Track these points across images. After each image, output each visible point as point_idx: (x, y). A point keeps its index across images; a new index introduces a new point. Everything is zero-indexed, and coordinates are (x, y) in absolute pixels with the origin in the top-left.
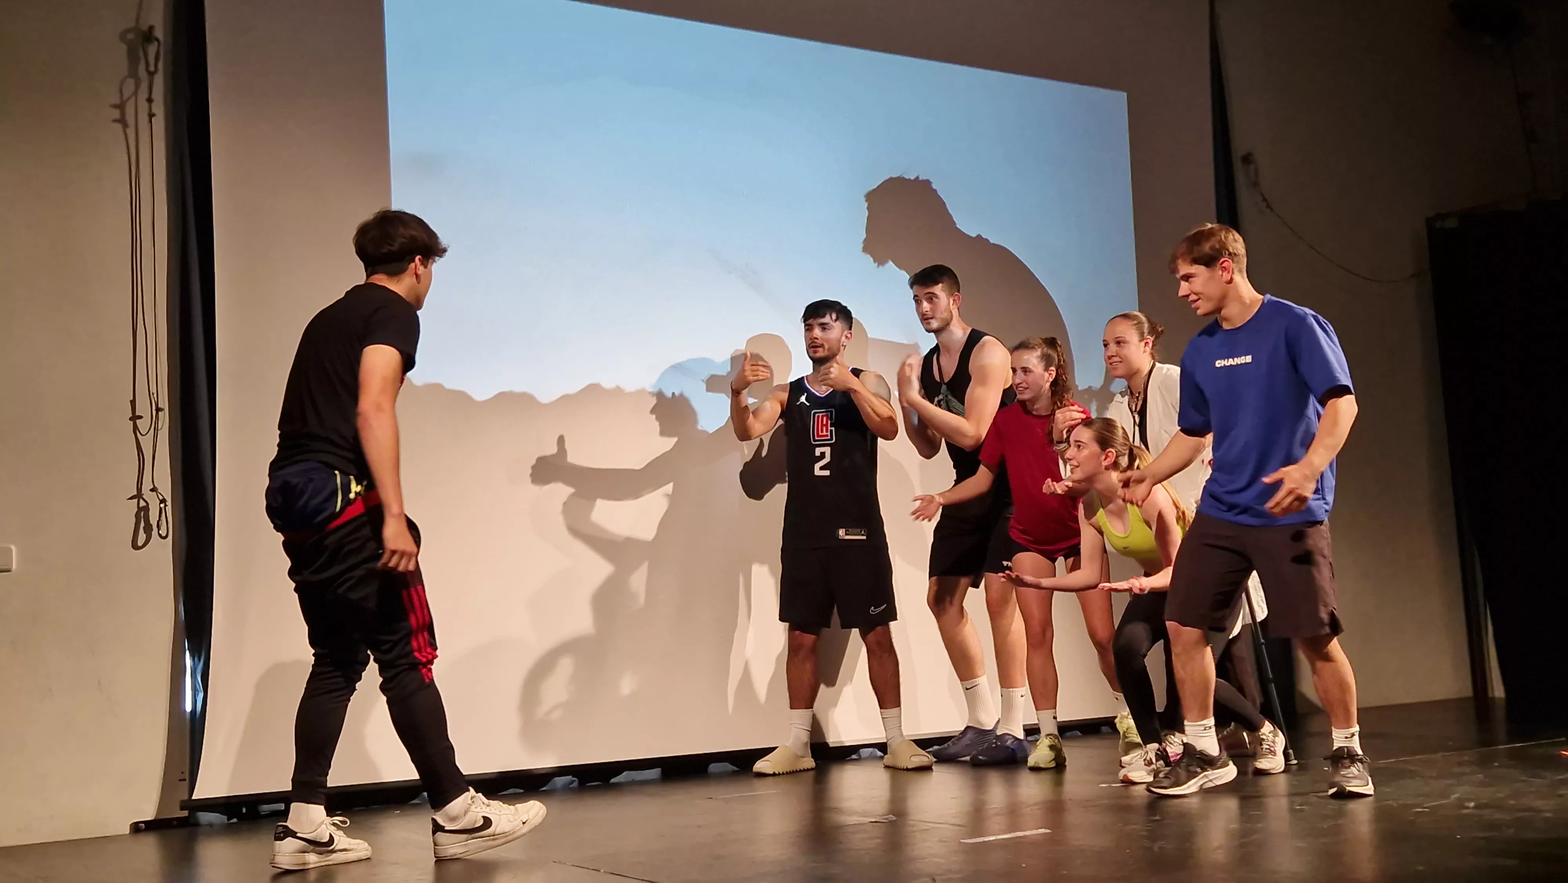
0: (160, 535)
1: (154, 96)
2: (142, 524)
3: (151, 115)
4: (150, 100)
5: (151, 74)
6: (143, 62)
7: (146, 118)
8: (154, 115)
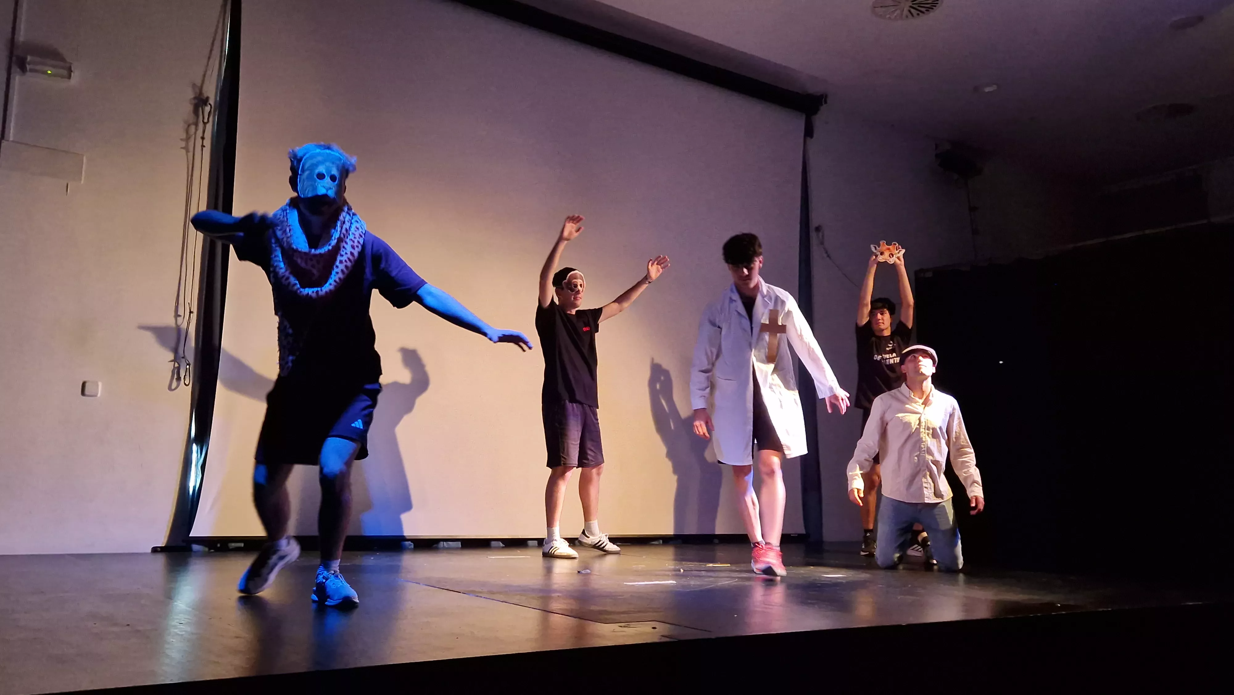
0: (185, 384)
1: (205, 136)
2: (175, 377)
3: (203, 146)
4: (203, 138)
5: (205, 124)
6: (201, 117)
7: (200, 148)
8: (204, 146)
